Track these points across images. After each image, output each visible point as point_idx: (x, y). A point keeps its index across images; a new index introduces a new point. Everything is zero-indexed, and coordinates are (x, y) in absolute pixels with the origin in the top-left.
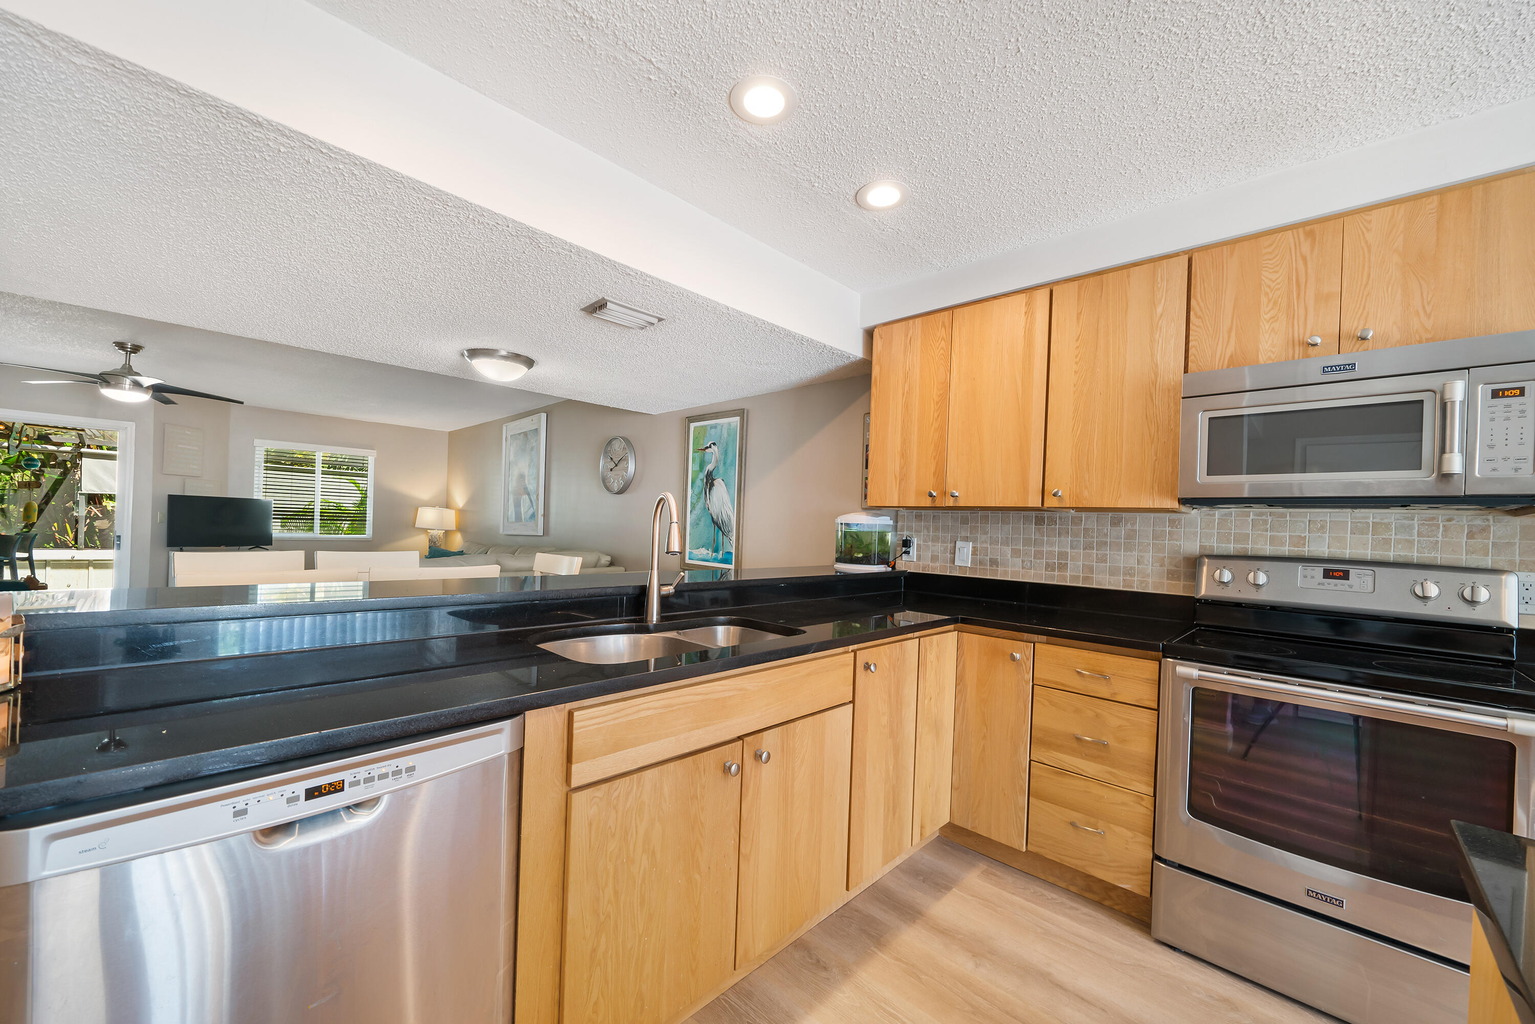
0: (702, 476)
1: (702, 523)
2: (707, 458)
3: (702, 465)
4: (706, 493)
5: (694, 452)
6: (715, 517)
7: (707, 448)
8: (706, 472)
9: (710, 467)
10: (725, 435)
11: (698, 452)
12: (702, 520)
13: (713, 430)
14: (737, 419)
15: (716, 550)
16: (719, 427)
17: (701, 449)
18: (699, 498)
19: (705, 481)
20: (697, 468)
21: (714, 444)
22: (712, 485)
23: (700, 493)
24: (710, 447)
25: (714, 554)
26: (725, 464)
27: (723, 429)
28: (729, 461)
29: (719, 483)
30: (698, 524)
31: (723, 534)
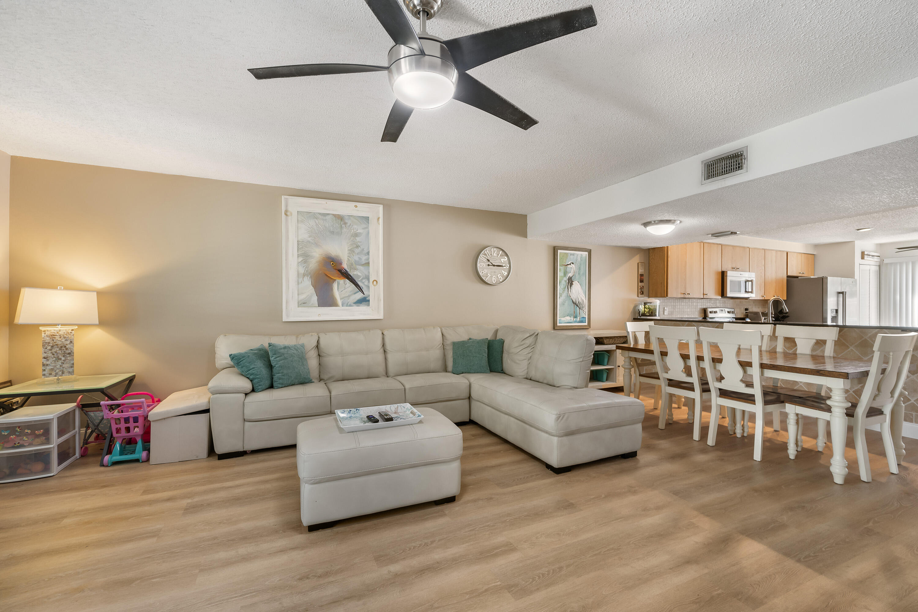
0: (566, 279)
1: (566, 304)
2: (568, 270)
3: (565, 273)
4: (568, 288)
5: (560, 266)
6: (574, 301)
7: (568, 265)
8: (568, 277)
9: (570, 275)
10: (579, 260)
11: (562, 266)
12: (566, 302)
13: (572, 256)
14: (587, 253)
15: (575, 317)
16: (576, 255)
17: (565, 265)
18: (564, 290)
19: (567, 281)
20: (563, 275)
21: (573, 263)
22: (572, 284)
23: (565, 288)
24: (570, 264)
25: (574, 319)
26: (579, 274)
27: (578, 257)
28: (582, 273)
29: (575, 283)
30: (564, 304)
31: (579, 308)
